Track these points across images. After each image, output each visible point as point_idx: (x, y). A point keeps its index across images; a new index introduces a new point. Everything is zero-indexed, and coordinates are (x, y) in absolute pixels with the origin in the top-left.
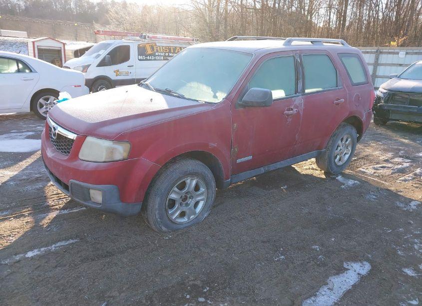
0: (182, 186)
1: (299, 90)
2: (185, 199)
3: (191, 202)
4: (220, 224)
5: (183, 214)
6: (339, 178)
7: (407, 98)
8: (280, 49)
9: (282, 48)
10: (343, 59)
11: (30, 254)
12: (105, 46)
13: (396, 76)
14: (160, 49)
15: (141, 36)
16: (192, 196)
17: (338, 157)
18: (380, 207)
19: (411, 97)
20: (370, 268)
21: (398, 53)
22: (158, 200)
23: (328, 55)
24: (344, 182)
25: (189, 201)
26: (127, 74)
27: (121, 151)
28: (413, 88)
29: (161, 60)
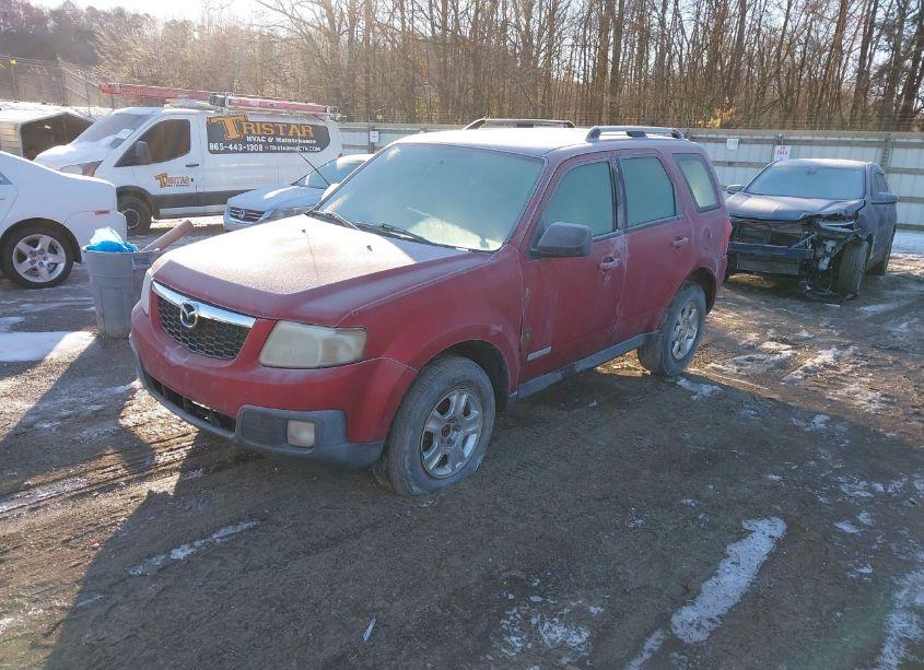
0: (444, 407)
1: (620, 225)
2: (445, 432)
3: (457, 436)
4: (509, 475)
5: (443, 462)
6: (682, 382)
7: (766, 231)
8: (582, 149)
9: (586, 148)
10: (681, 163)
11: (179, 554)
12: (135, 121)
13: (740, 189)
14: (256, 128)
15: (213, 100)
16: (459, 426)
17: (677, 344)
18: (767, 429)
19: (773, 229)
20: (785, 527)
21: (724, 141)
22: (410, 433)
23: (657, 156)
24: (694, 390)
25: (454, 435)
26: (185, 182)
27: (350, 346)
28: (777, 212)
29: (258, 152)
